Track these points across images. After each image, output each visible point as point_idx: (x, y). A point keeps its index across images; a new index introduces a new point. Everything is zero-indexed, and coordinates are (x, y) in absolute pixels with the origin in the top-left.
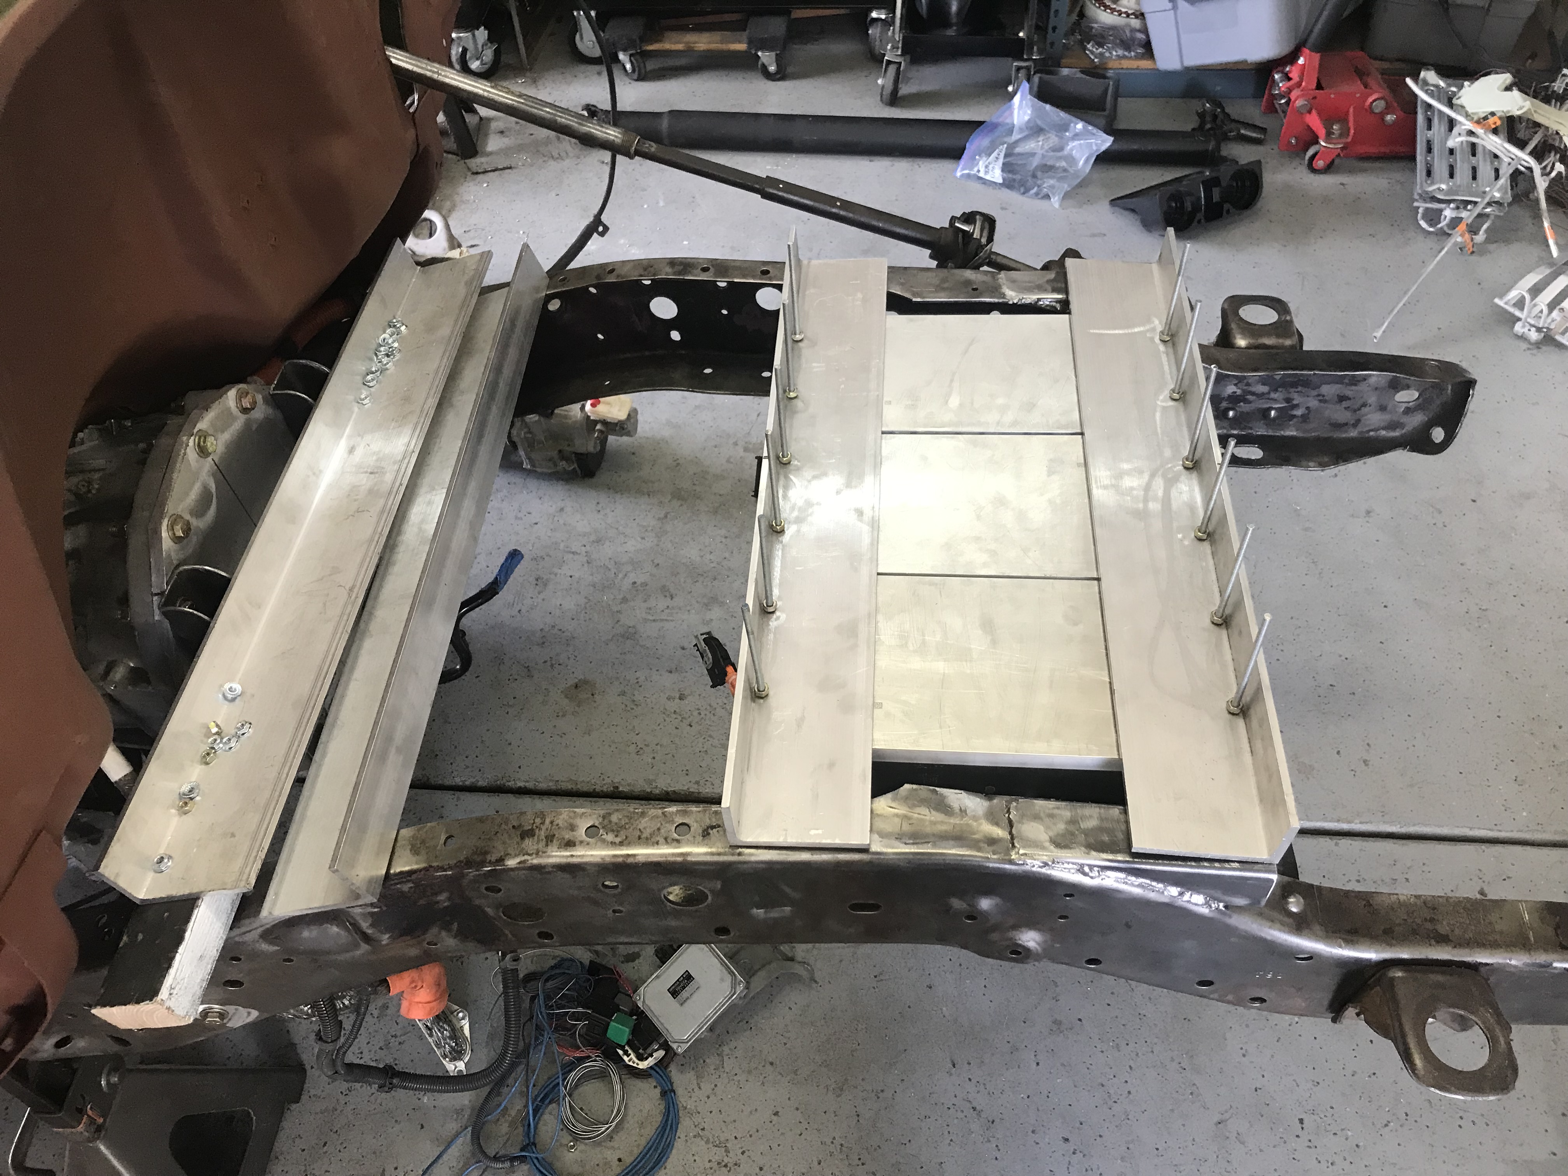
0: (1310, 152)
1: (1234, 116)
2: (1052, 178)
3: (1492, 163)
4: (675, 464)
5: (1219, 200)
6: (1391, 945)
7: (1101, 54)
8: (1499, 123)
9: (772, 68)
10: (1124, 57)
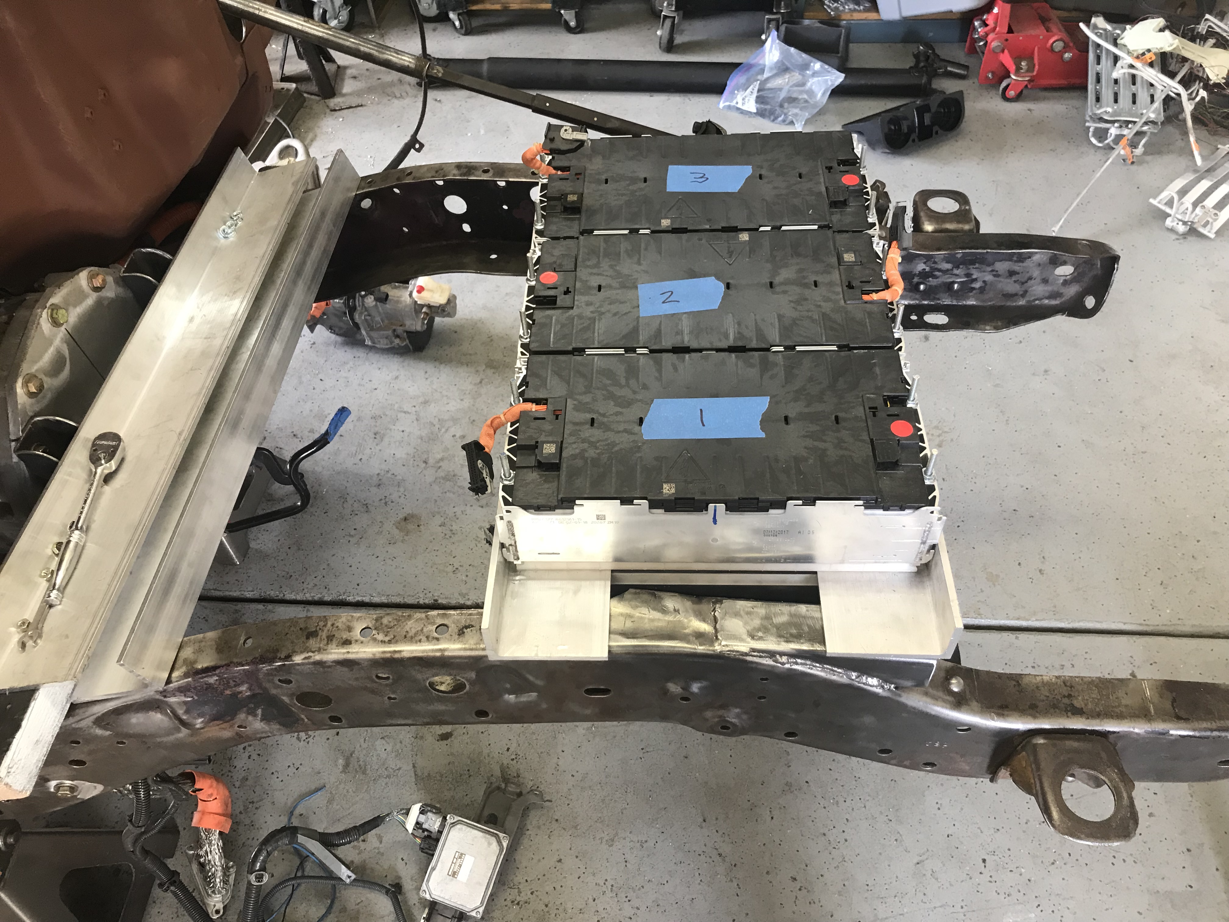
0: (1004, 84)
1: (942, 57)
2: (796, 107)
3: (1148, 90)
4: (489, 340)
5: (930, 123)
6: (1035, 717)
7: (837, 9)
8: (1154, 58)
9: (573, 24)
10: (855, 10)
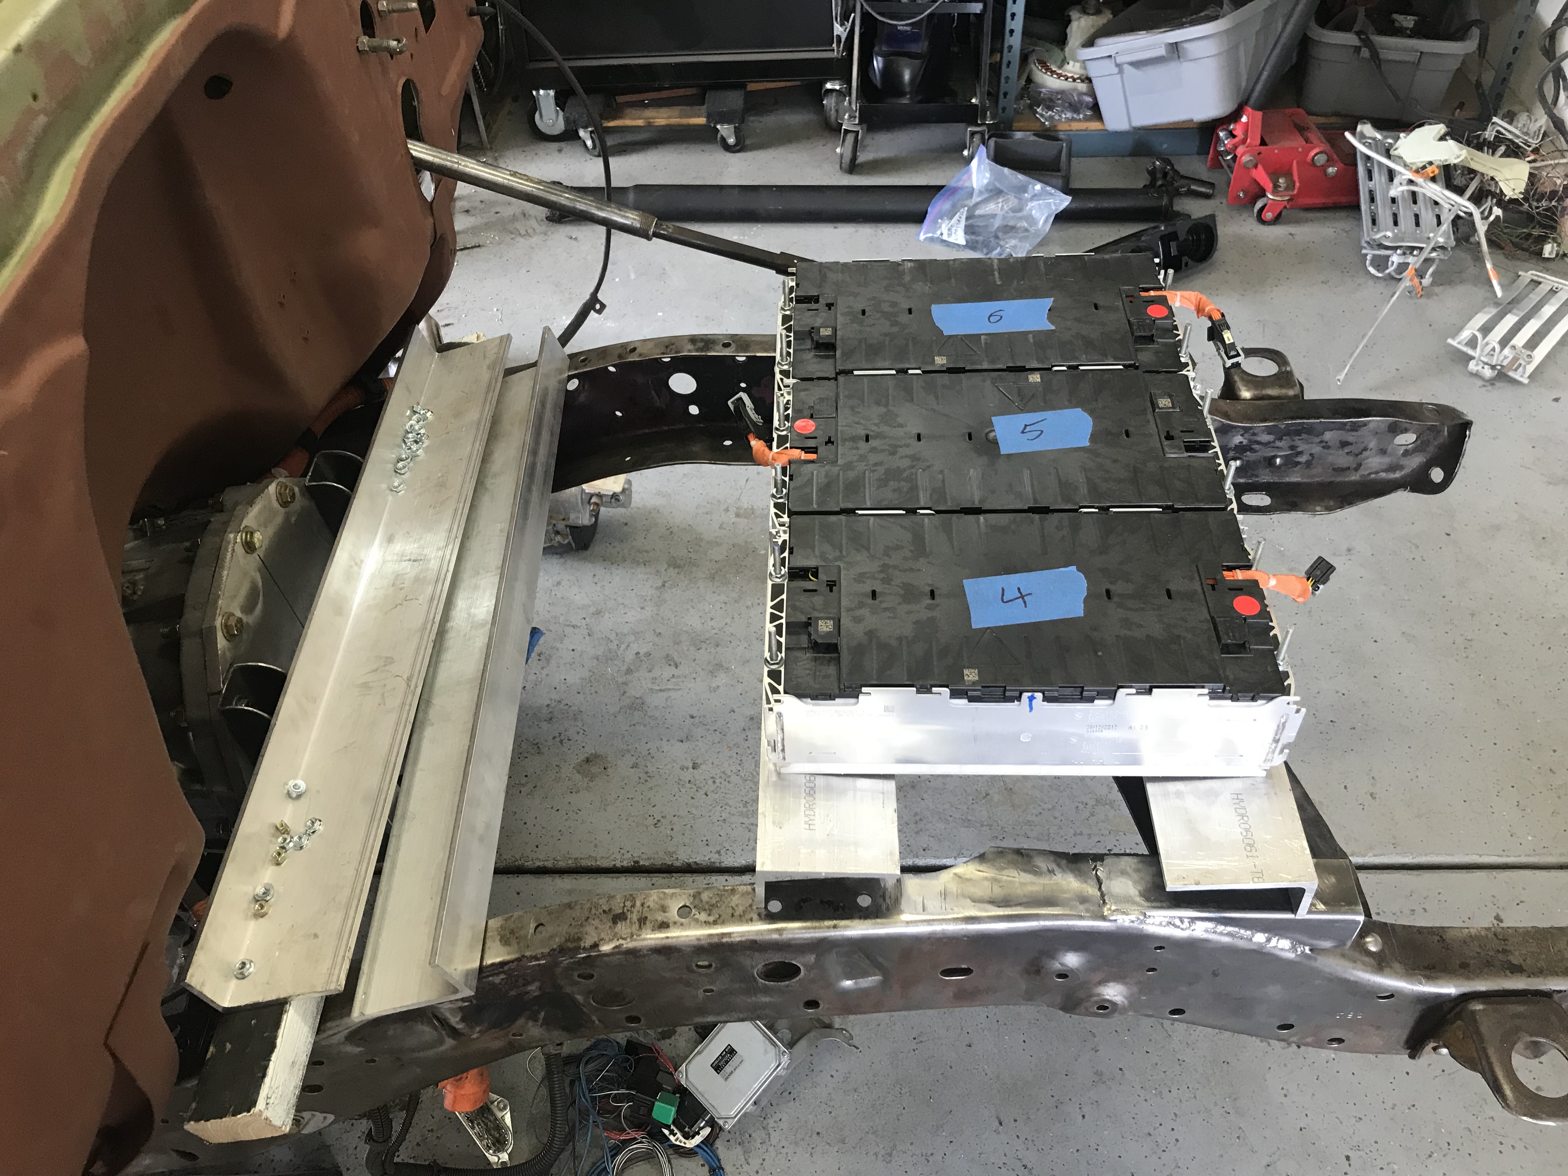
0: (1259, 205)
1: (1182, 172)
2: (1015, 238)
3: (1433, 210)
4: (668, 532)
5: (1176, 253)
6: (1468, 978)
7: (1051, 117)
8: (1437, 172)
9: (731, 141)
10: (1073, 119)
